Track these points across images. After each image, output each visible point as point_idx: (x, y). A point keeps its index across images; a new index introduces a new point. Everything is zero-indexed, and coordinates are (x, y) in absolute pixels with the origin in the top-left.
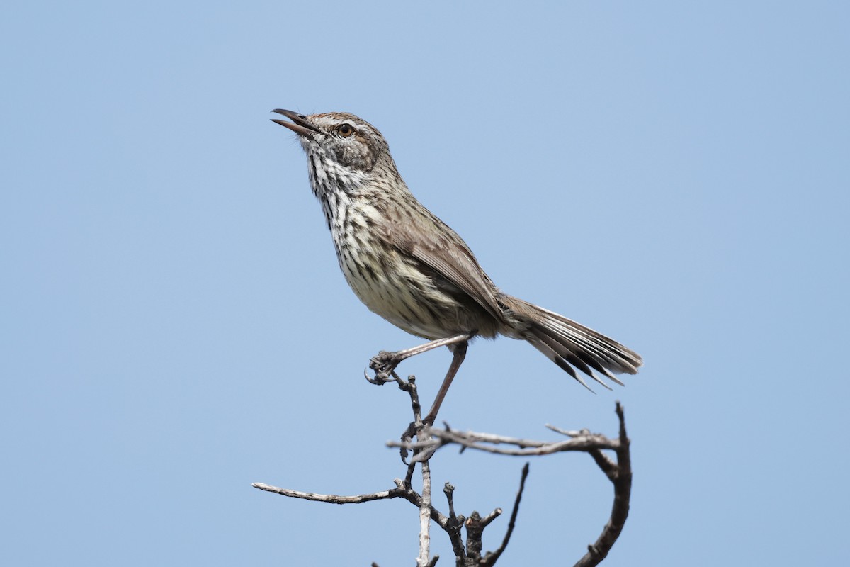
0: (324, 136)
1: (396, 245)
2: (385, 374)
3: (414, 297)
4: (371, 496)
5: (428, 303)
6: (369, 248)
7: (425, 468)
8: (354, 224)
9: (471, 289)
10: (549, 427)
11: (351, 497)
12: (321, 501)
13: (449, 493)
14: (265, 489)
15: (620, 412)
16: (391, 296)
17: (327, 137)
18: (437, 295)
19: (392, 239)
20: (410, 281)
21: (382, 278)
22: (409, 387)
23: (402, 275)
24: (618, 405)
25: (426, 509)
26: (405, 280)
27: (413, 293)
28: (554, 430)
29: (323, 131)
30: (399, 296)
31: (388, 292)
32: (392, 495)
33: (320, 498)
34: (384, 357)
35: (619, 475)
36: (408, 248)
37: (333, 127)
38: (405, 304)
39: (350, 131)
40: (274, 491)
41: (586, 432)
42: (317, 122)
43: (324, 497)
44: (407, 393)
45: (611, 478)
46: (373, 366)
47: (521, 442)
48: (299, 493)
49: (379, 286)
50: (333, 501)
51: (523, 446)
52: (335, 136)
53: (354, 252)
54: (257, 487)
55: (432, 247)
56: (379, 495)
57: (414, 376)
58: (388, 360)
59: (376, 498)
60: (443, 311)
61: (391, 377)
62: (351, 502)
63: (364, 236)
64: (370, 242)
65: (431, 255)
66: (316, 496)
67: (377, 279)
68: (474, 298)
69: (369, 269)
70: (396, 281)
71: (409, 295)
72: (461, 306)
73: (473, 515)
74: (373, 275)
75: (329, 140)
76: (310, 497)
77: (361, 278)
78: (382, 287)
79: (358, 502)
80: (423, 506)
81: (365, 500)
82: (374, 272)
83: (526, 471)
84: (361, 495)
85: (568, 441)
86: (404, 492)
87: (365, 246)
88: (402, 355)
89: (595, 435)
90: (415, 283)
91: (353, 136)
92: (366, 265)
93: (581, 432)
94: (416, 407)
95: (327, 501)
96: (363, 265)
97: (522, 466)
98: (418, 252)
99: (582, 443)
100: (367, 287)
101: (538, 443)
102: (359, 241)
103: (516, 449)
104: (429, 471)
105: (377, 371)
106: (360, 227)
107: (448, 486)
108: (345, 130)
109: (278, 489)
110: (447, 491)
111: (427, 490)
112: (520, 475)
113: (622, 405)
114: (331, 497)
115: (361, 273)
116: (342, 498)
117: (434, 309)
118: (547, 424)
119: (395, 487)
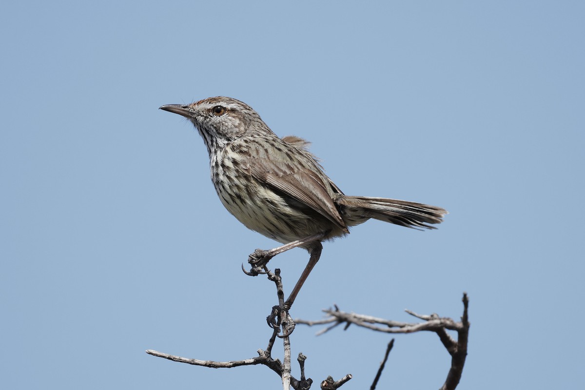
0: (204, 117)
1: (253, 175)
2: (260, 268)
3: (273, 213)
4: (240, 363)
5: (283, 217)
6: (236, 181)
7: (286, 342)
8: (223, 166)
9: (314, 204)
10: (407, 312)
11: (224, 363)
12: (201, 365)
13: (302, 361)
14: (157, 355)
15: (465, 301)
16: (256, 214)
17: (206, 118)
18: (288, 210)
19: (251, 171)
20: (268, 201)
21: (249, 202)
22: (276, 278)
23: (262, 197)
24: (465, 296)
25: (287, 373)
26: (265, 201)
27: (271, 210)
28: (411, 314)
29: (202, 114)
30: (262, 214)
31: (254, 212)
32: (256, 362)
33: (200, 363)
34: (259, 254)
35: (458, 350)
36: (262, 177)
37: (209, 110)
38: (267, 219)
39: (223, 110)
40: (164, 357)
41: (435, 316)
42: (197, 108)
43: (203, 362)
44: (274, 283)
45: (451, 353)
46: (251, 262)
47: (390, 323)
48: (183, 359)
49: (247, 208)
50: (210, 366)
51: (390, 326)
52: (212, 117)
53: (227, 186)
54: (150, 353)
55: (281, 174)
56: (246, 362)
57: (279, 269)
58: (262, 256)
59: (244, 364)
60: (295, 222)
61: (263, 271)
62: (224, 366)
63: (232, 175)
64: (236, 177)
65: (281, 181)
66: (197, 361)
67: (245, 203)
68: (317, 211)
69: (239, 197)
70: (259, 202)
71: (269, 212)
72: (309, 218)
73: (328, 379)
74: (243, 201)
75: (208, 120)
76: (193, 362)
77: (234, 205)
78: (249, 208)
79: (230, 367)
80: (285, 371)
81: (235, 365)
82: (243, 198)
83: (390, 346)
84: (232, 361)
85: (426, 323)
86: (266, 360)
87: (233, 181)
88: (272, 252)
89: (444, 319)
90: (272, 203)
91: (225, 114)
92: (236, 194)
93: (432, 316)
94: (281, 294)
95: (206, 365)
96: (233, 195)
97: (388, 341)
98: (271, 179)
99: (437, 324)
100: (240, 210)
101: (402, 323)
102: (229, 178)
103: (386, 328)
104: (289, 344)
105: (253, 265)
106: (228, 168)
107: (301, 355)
108: (218, 111)
109: (167, 355)
110: (301, 359)
111: (288, 358)
112: (386, 348)
113: (468, 296)
114: (209, 362)
115: (234, 201)
116: (218, 364)
117: (288, 221)
118: (406, 310)
119: (258, 356)
